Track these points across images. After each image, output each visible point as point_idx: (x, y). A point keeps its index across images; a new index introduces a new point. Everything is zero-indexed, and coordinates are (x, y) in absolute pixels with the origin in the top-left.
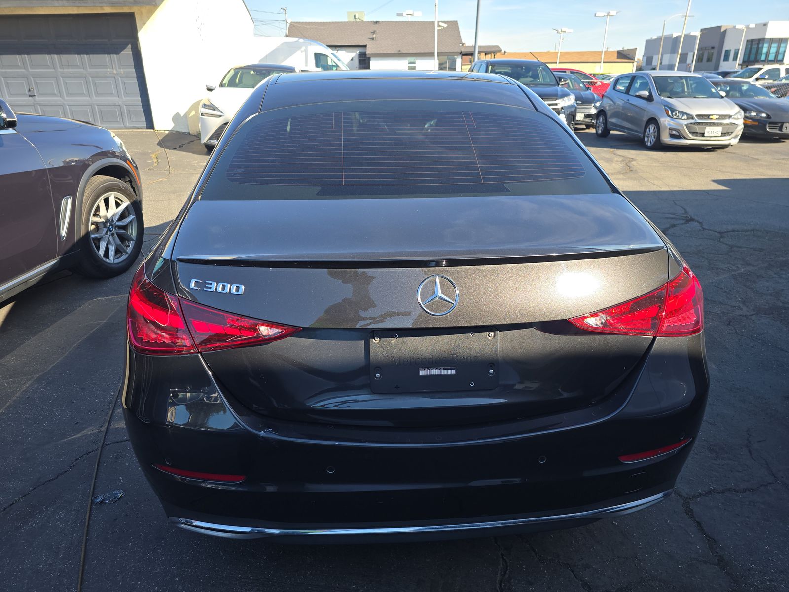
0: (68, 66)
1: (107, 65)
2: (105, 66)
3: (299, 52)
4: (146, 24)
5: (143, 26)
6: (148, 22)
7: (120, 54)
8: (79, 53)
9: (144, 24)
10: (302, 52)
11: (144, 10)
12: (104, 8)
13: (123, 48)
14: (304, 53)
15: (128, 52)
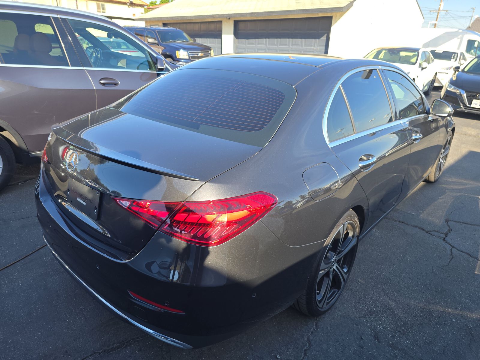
0: (295, 45)
1: (312, 45)
2: (311, 45)
3: (456, 39)
4: (337, 22)
5: (335, 23)
6: (339, 21)
7: (320, 39)
8: (301, 38)
9: (336, 22)
10: (458, 38)
11: (338, 14)
12: (319, 14)
13: (322, 36)
14: (459, 40)
15: (324, 38)
